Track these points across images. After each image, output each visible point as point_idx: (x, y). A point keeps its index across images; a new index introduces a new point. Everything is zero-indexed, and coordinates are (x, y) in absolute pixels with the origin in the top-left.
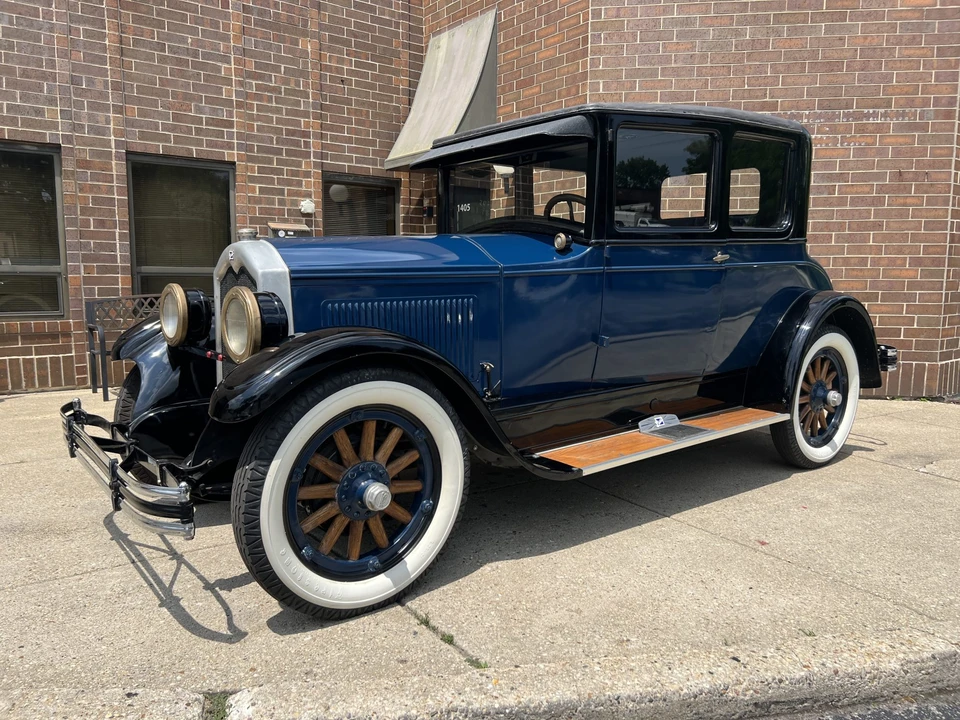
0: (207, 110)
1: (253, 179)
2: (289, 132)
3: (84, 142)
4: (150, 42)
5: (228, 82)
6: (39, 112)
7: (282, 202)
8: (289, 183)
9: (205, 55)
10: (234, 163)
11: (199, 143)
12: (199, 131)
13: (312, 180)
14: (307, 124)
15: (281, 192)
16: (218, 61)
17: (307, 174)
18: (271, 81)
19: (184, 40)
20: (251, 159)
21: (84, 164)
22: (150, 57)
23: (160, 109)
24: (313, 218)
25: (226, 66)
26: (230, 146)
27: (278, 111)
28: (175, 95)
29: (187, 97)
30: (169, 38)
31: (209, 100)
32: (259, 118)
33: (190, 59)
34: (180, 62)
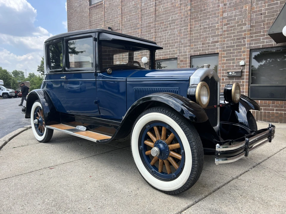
0: (211, 39)
1: (224, 57)
2: (238, 39)
3: (182, 56)
4: (198, 26)
5: (218, 29)
6: (174, 51)
7: (233, 63)
8: (236, 56)
9: (212, 24)
10: (218, 53)
11: (208, 49)
12: (209, 46)
13: (246, 53)
14: (245, 35)
15: (234, 59)
16: (215, 24)
17: (244, 52)
18: (232, 24)
19: (206, 22)
20: (224, 51)
21: (182, 61)
22: (197, 30)
23: (199, 43)
24: (245, 67)
25: (218, 24)
26: (217, 48)
27: (234, 33)
28: (203, 38)
29: (206, 37)
30: (202, 23)
31: (212, 37)
32: (227, 37)
33: (207, 26)
34: (205, 28)
